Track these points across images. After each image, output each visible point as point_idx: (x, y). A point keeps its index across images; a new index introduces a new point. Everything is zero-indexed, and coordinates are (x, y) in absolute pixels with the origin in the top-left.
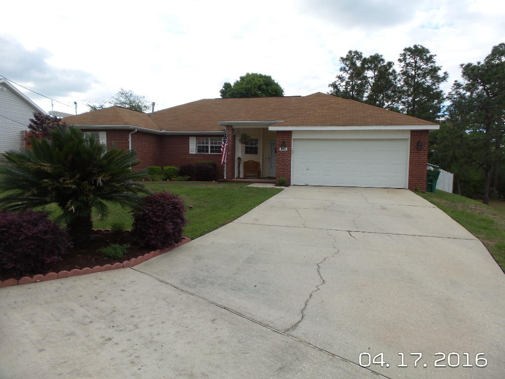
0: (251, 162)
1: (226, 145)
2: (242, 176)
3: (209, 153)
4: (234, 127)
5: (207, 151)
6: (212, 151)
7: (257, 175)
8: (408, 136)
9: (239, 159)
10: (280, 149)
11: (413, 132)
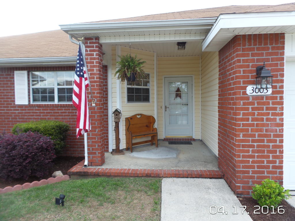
0: (138, 117)
1: (84, 83)
2: (123, 145)
3: (56, 102)
4: (102, 41)
5: (52, 99)
6: (60, 99)
7: (150, 139)
9: (117, 113)
10: (249, 89)
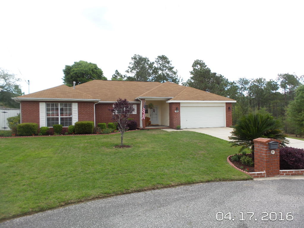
8: (225, 105)
10: (175, 111)
11: (226, 103)
